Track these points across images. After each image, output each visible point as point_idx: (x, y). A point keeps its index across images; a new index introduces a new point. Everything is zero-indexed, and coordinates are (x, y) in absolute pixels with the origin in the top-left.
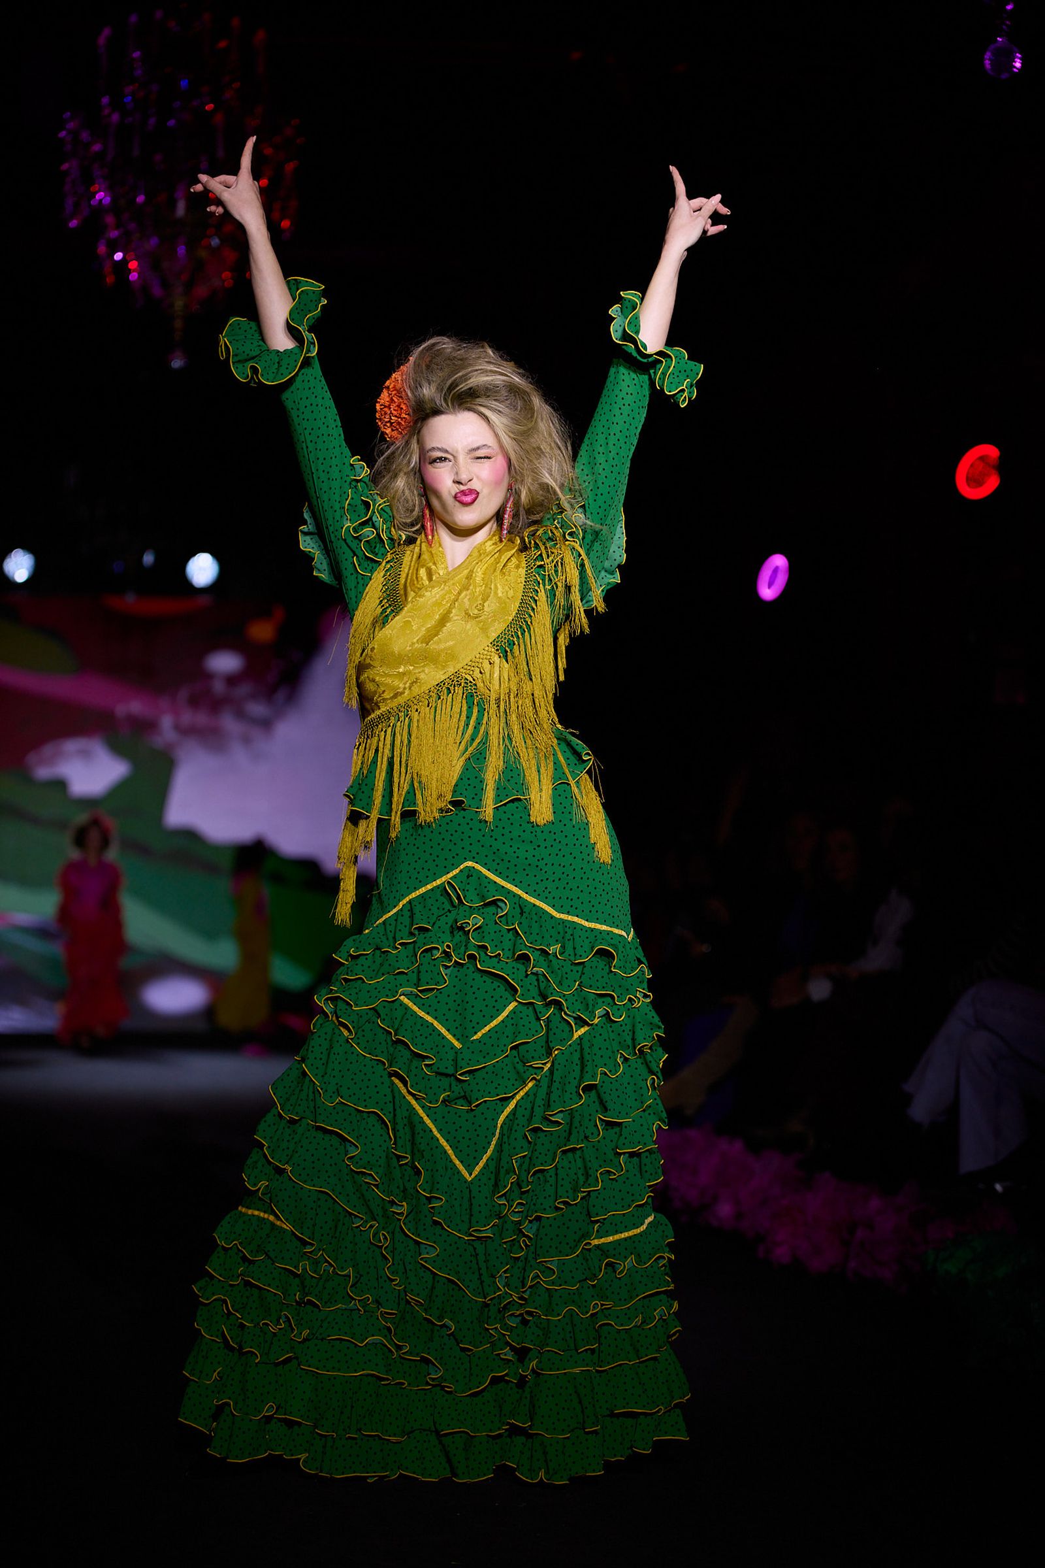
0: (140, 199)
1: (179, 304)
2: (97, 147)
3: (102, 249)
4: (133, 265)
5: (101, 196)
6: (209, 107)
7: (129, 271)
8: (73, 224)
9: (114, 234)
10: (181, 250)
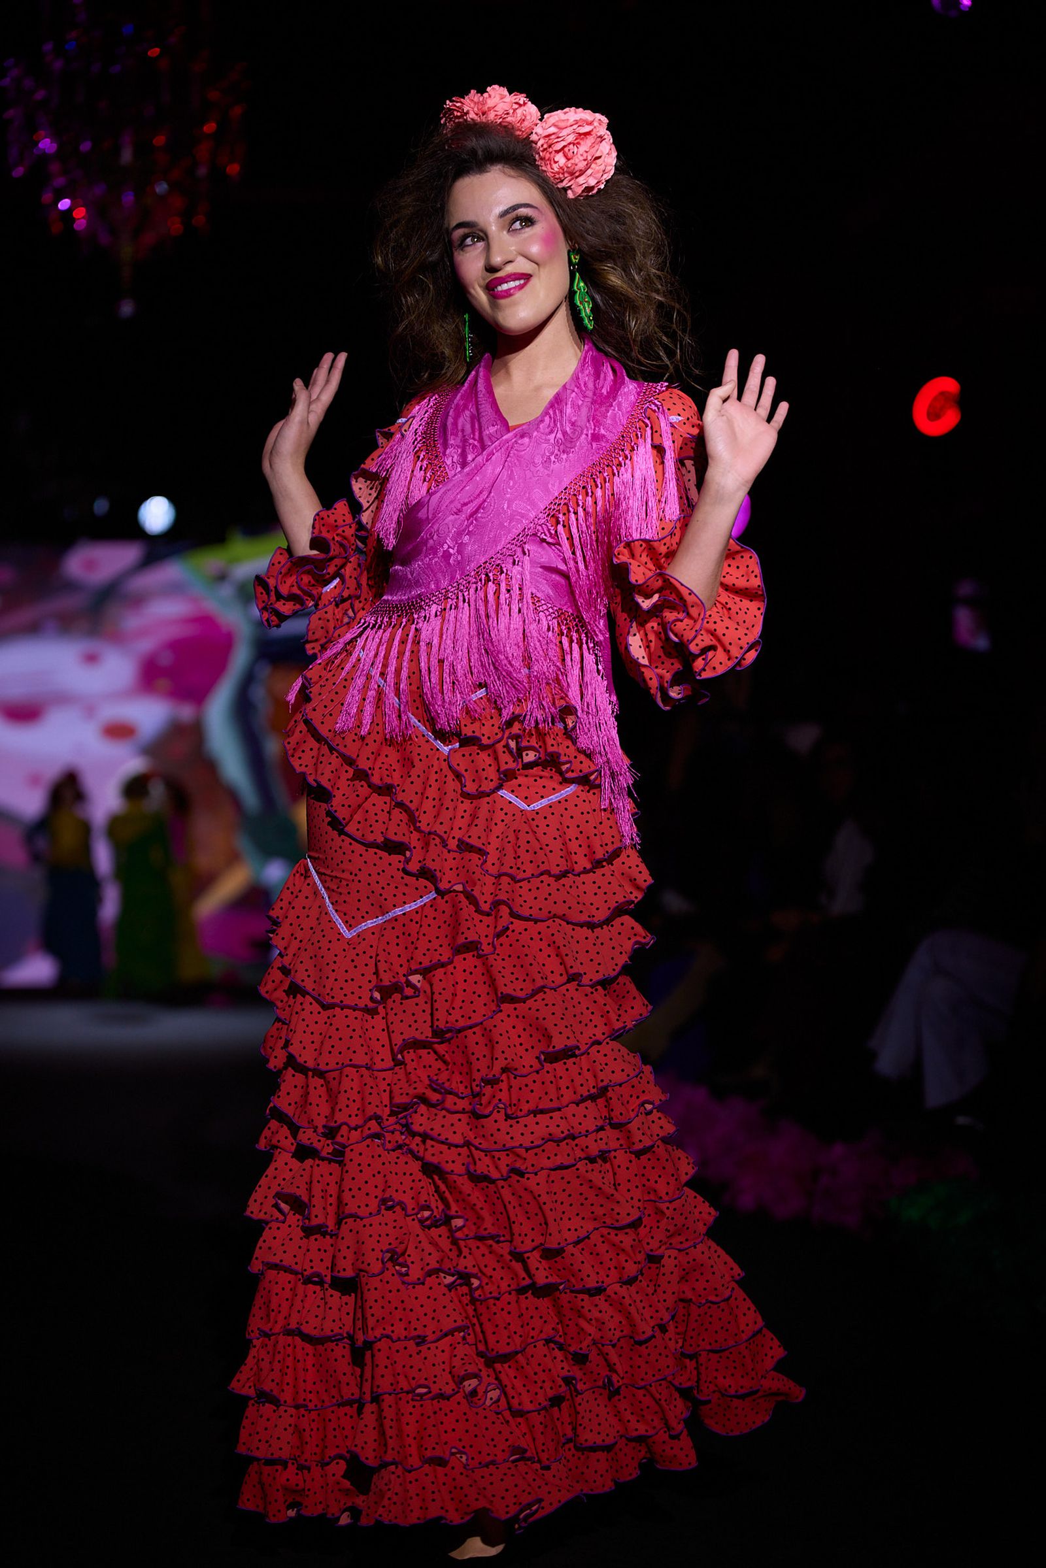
0: (86, 146)
1: (127, 250)
2: (40, 95)
3: (47, 197)
4: (80, 213)
5: (47, 144)
6: (154, 52)
7: (73, 220)
8: (19, 172)
9: (60, 181)
10: (128, 198)
